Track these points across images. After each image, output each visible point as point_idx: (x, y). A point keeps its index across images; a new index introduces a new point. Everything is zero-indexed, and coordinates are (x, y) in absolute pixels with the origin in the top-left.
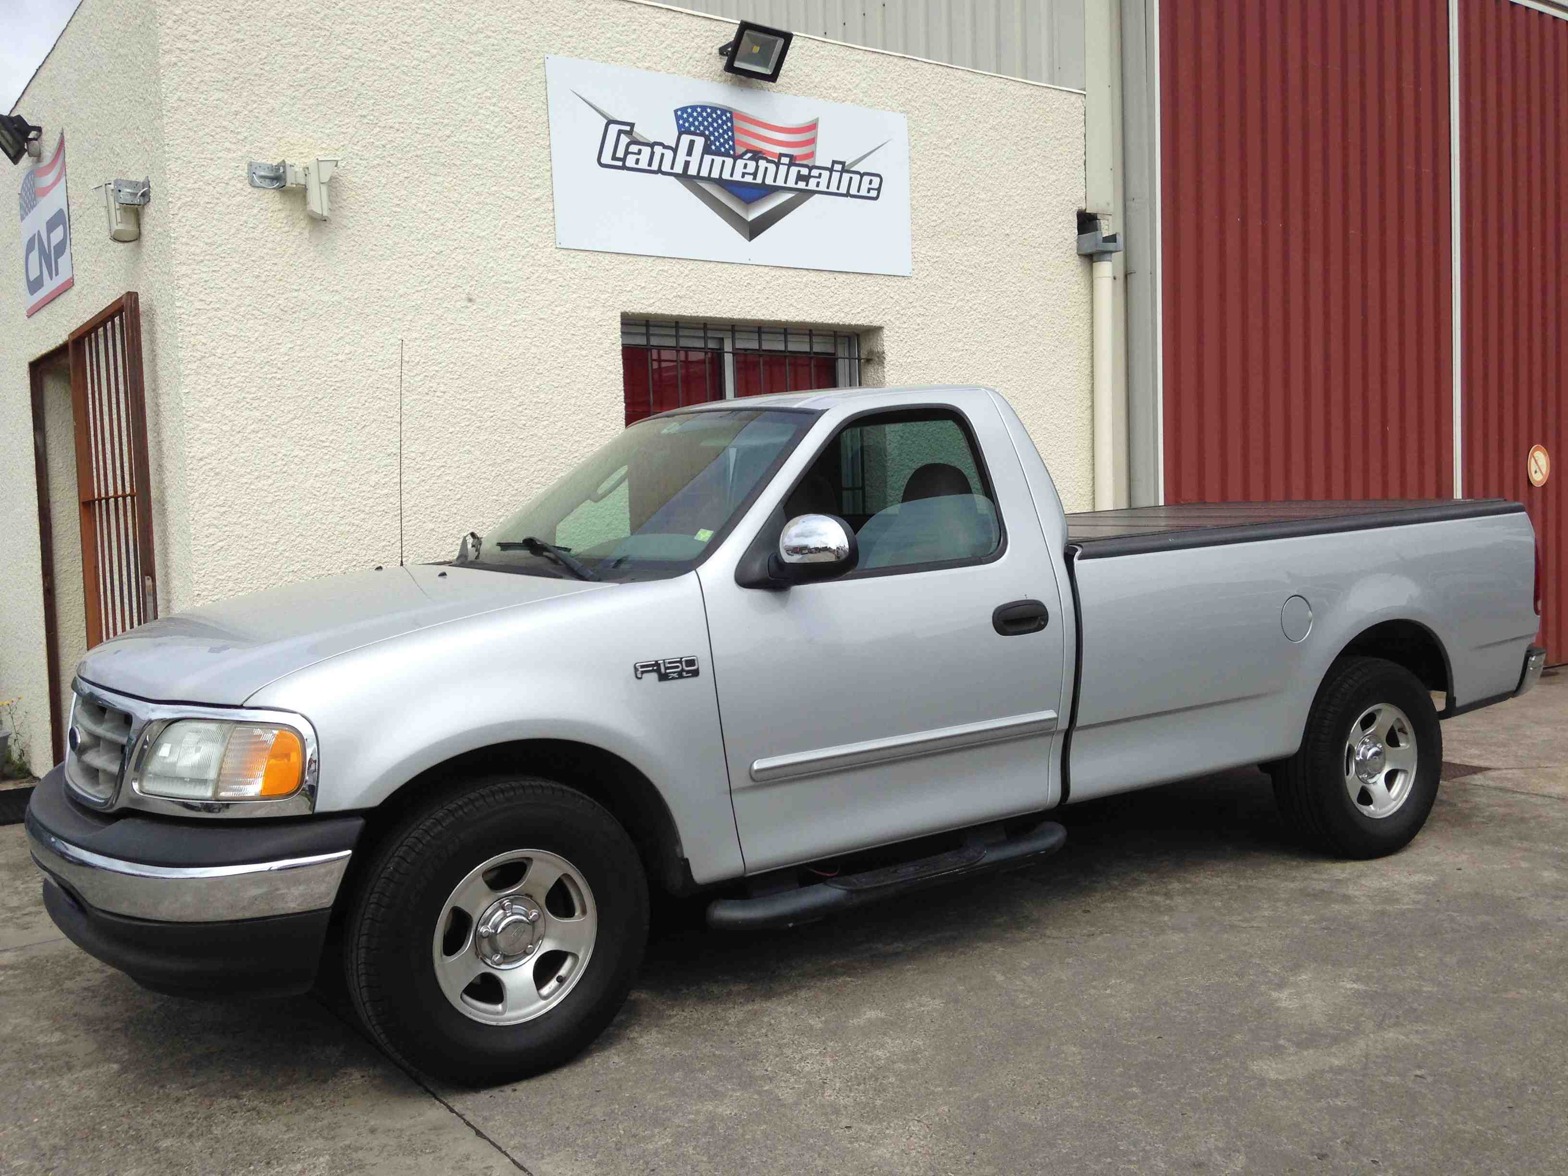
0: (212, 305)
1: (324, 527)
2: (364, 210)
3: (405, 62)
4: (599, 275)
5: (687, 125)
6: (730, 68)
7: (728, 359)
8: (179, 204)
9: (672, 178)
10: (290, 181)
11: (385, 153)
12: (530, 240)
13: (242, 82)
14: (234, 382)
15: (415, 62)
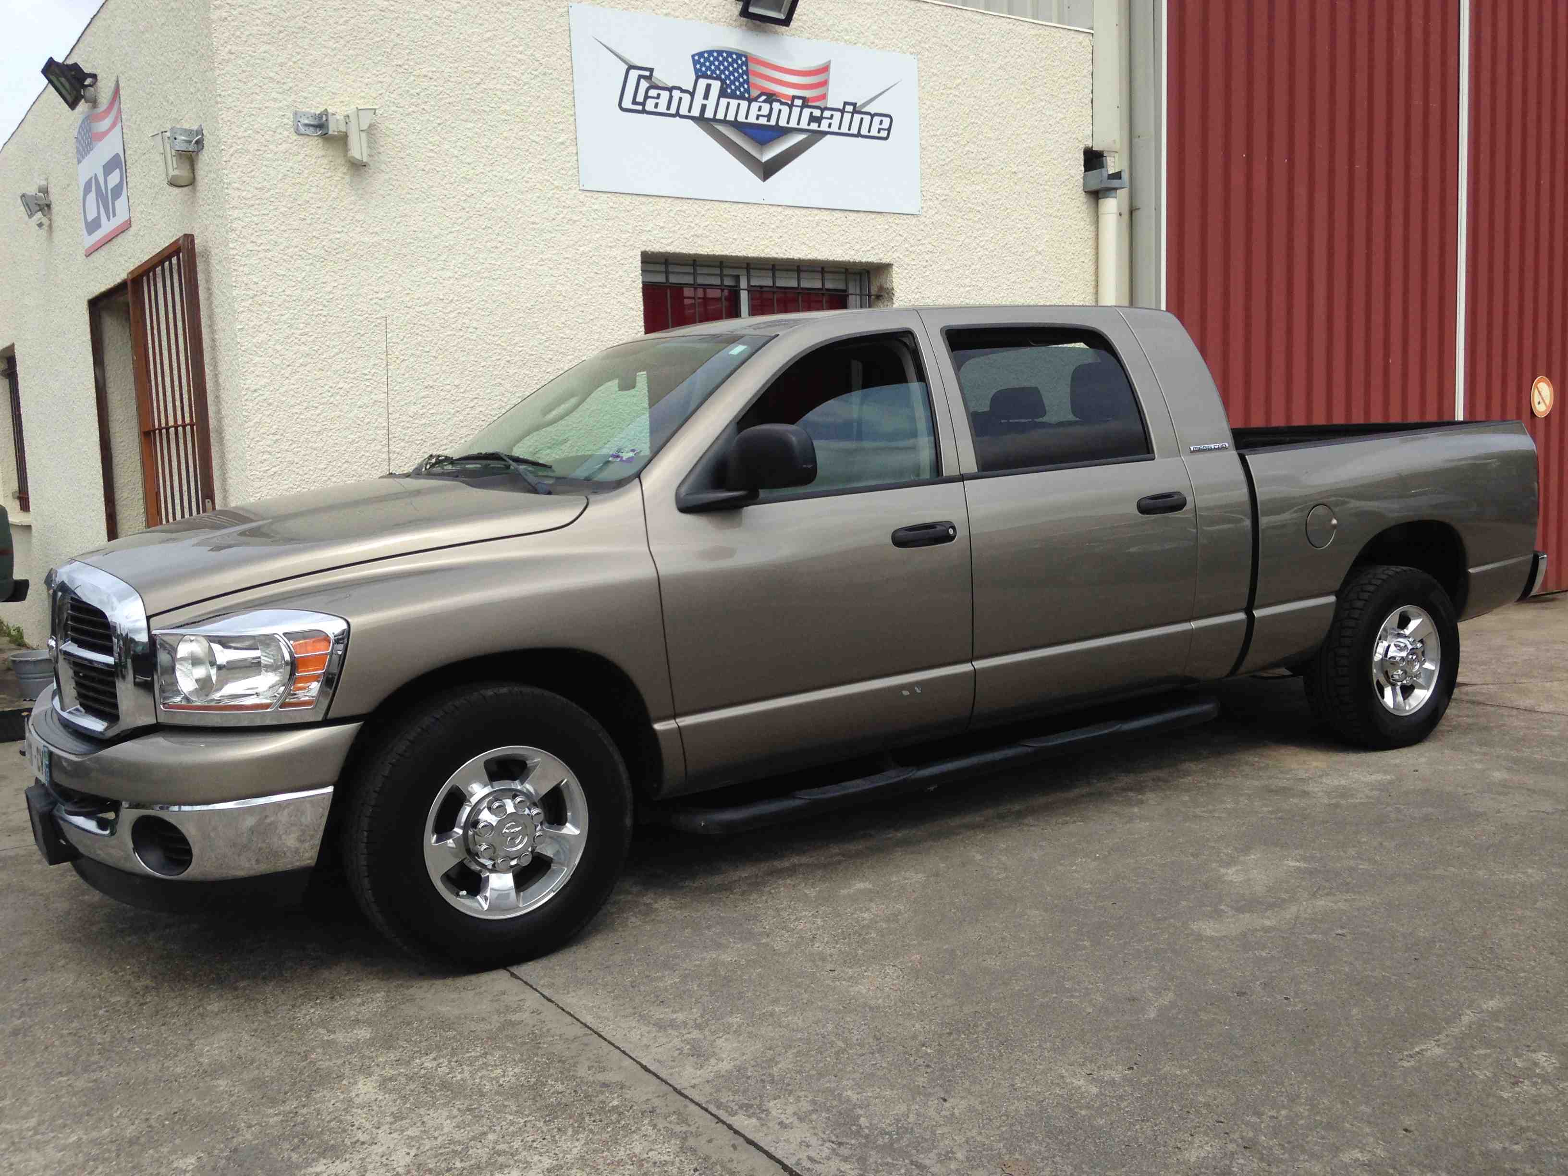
0: (262, 247)
1: (368, 454)
2: (400, 155)
3: (438, 13)
4: (620, 216)
5: (704, 69)
6: (745, 13)
7: (744, 296)
8: (231, 151)
9: (690, 122)
10: (332, 129)
11: (419, 101)
12: (555, 182)
13: (287, 35)
14: (284, 318)
15: (447, 13)
